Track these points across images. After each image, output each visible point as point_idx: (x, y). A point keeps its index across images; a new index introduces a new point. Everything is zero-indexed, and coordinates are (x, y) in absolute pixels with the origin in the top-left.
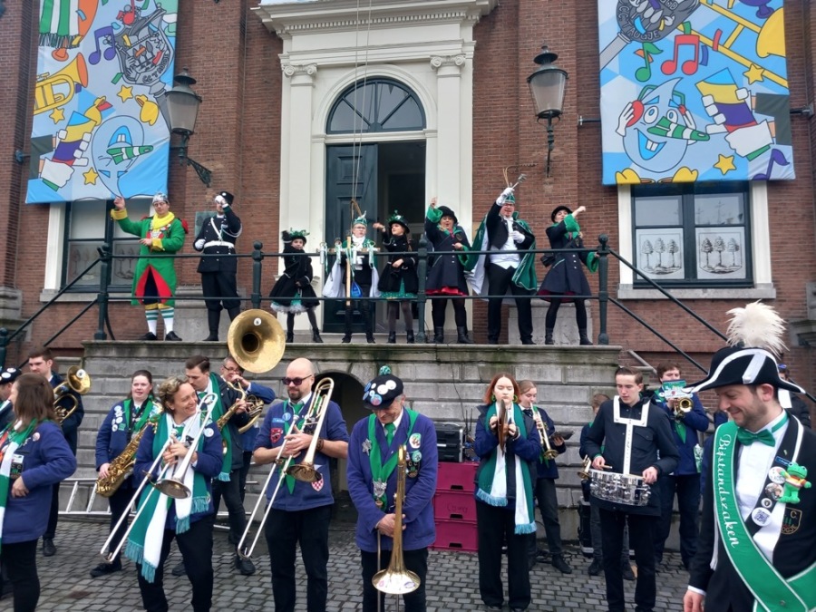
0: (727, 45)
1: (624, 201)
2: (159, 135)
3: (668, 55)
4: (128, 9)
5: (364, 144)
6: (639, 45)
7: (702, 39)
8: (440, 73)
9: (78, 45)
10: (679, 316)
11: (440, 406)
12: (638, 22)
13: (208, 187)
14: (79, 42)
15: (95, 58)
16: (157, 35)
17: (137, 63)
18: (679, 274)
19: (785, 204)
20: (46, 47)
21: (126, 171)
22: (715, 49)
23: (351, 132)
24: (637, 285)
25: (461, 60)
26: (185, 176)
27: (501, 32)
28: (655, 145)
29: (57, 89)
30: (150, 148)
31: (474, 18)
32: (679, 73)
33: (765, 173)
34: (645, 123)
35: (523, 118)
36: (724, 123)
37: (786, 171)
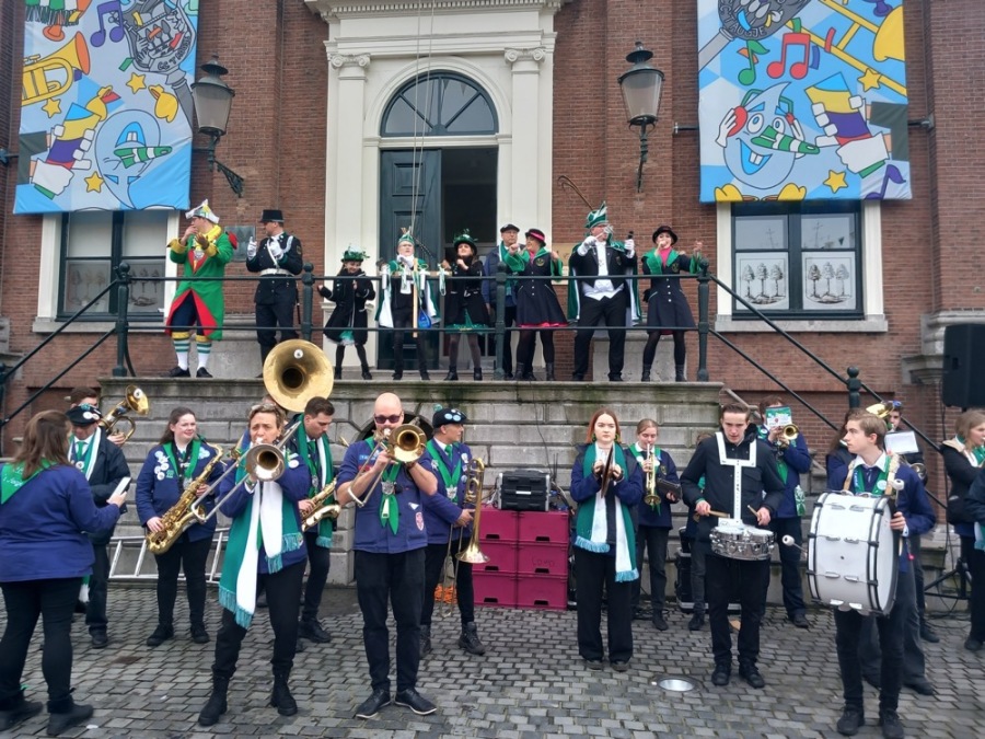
0: (841, 46)
1: (724, 222)
2: (179, 134)
3: (775, 56)
5: (427, 149)
6: (743, 43)
7: (813, 38)
8: (515, 69)
9: (76, 23)
10: (783, 351)
11: (521, 451)
12: (741, 17)
13: (240, 197)
14: (78, 18)
15: (98, 39)
16: (175, 13)
17: (151, 47)
18: (783, 304)
19: (899, 227)
20: (35, 23)
21: (138, 177)
22: (828, 50)
23: (412, 135)
24: (737, 316)
25: (539, 54)
26: (212, 184)
27: (586, 23)
28: (759, 158)
29: (51, 76)
30: (168, 150)
31: (555, 5)
32: (787, 76)
33: (879, 192)
34: (748, 133)
35: (613, 123)
36: (835, 135)
37: (902, 190)
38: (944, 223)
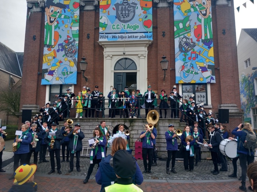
0: (202, 54)
1: (180, 86)
2: (75, 69)
3: (190, 56)
4: (66, 39)
5: (123, 73)
6: (184, 53)
7: (197, 52)
8: (140, 58)
9: (54, 47)
12: (183, 48)
13: (87, 82)
15: (58, 51)
16: (74, 46)
17: (69, 52)
19: (214, 88)
20: (46, 48)
21: (66, 78)
22: (199, 55)
23: (120, 70)
25: (145, 55)
26: (81, 79)
27: (154, 49)
28: (187, 75)
30: (72, 72)
31: (148, 46)
32: (192, 60)
33: (210, 81)
34: (185, 70)
35: (159, 69)
36: (201, 71)
37: (214, 81)
38: (222, 88)
